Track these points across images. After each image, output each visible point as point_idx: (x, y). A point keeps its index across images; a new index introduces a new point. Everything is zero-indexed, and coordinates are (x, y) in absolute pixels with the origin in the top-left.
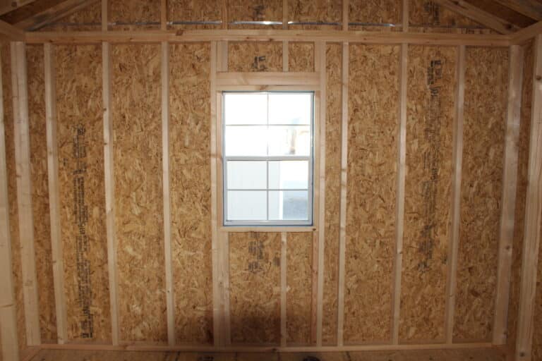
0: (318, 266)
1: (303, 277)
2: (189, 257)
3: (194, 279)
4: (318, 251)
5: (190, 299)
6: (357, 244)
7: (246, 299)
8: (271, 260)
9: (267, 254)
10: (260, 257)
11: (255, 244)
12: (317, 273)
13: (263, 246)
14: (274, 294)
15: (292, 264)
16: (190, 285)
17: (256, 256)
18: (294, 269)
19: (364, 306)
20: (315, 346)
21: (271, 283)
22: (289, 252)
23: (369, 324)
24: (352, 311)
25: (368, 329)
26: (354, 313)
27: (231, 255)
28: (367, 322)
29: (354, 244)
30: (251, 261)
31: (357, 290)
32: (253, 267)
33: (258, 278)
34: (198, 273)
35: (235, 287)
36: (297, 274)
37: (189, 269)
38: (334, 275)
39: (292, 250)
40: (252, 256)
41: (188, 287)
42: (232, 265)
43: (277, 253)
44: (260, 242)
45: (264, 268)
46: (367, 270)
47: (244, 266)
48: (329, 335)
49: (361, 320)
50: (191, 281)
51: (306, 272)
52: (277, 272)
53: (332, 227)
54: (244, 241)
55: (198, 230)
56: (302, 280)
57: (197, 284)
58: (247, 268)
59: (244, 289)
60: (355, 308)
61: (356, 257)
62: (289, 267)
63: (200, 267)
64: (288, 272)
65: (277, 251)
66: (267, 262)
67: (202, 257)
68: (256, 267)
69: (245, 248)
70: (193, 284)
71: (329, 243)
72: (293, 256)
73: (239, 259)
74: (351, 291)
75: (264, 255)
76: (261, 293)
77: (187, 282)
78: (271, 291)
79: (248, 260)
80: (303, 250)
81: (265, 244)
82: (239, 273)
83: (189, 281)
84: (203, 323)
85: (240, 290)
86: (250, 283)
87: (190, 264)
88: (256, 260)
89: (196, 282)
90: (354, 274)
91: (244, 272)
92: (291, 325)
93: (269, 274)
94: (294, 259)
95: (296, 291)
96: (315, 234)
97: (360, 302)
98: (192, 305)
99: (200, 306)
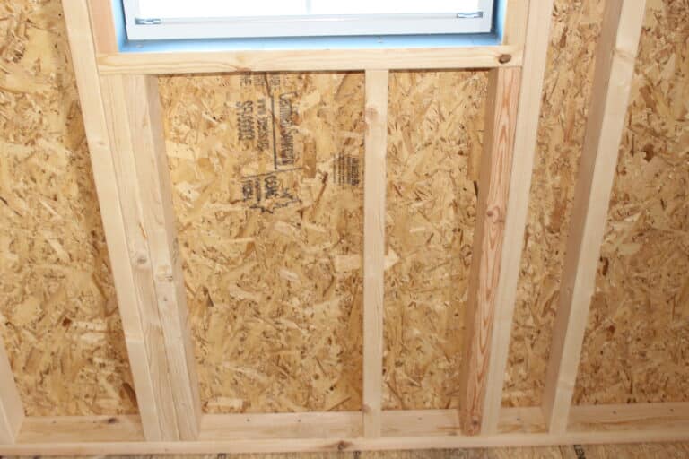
0: (507, 196)
1: (444, 222)
2: (16, 162)
3: (47, 235)
4: (512, 143)
5: (46, 299)
6: (661, 107)
7: (241, 295)
8: (324, 167)
9: (311, 147)
10: (285, 154)
11: (262, 107)
12: (502, 221)
13: (293, 117)
14: (338, 277)
15: (408, 178)
16: (38, 254)
17: (269, 153)
18: (411, 195)
19: (650, 308)
20: (478, 433)
21: (328, 245)
22: (398, 135)
23: (656, 361)
24: (607, 322)
25: (652, 372)
26: (612, 329)
27: (173, 150)
28: (649, 355)
29: (651, 105)
30: (248, 171)
31: (633, 263)
32: (258, 192)
33: (281, 227)
34: (58, 217)
35: (199, 259)
36: (422, 212)
37: (23, 205)
38: (558, 214)
39: (409, 129)
40: (253, 154)
41: (32, 261)
42: (183, 188)
43: (348, 142)
44: (283, 101)
45: (302, 193)
46: (682, 196)
47: (224, 187)
48: (523, 389)
49: (634, 348)
50: (39, 244)
51: (455, 205)
52: (352, 207)
53: (573, 40)
54: (219, 99)
55: (29, 60)
56: (443, 233)
57: (60, 252)
58: (239, 195)
59: (230, 262)
60: (619, 312)
61: (649, 153)
62: (394, 188)
63: (61, 198)
64: (391, 207)
65: (347, 134)
66: (312, 175)
67: (65, 162)
68: (271, 192)
69: (224, 126)
70: (48, 252)
71: (554, 105)
72: (411, 151)
73: (203, 163)
74: (614, 265)
75: (298, 147)
76: (292, 275)
77: (24, 244)
78: (329, 267)
79: (237, 169)
80: (449, 129)
81: (300, 107)
82: (208, 209)
83: (32, 245)
84: (102, 365)
85: (218, 267)
86: (251, 246)
87: (20, 186)
88: (270, 168)
89: (55, 245)
90: (633, 211)
91: (229, 208)
92: (398, 364)
93: (320, 214)
94: (412, 160)
95: (417, 267)
96: (505, 75)
97: (640, 297)
98: (55, 316)
99: (83, 318)
